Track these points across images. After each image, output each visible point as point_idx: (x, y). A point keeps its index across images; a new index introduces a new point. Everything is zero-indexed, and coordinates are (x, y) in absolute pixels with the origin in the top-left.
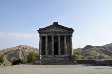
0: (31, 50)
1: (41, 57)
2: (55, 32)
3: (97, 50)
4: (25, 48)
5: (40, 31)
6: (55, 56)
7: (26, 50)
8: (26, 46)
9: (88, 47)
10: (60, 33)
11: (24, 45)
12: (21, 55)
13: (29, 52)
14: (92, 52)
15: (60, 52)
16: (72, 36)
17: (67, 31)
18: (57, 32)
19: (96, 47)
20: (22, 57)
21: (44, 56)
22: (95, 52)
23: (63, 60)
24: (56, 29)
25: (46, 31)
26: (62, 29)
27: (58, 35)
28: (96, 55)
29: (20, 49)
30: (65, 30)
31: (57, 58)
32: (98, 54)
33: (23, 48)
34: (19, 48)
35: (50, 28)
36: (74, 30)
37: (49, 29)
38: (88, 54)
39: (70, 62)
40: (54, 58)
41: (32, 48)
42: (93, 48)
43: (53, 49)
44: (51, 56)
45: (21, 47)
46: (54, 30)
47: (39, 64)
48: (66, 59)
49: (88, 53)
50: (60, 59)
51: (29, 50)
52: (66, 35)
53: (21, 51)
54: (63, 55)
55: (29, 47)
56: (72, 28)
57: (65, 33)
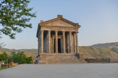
2: (60, 27)
10: (65, 28)
15: (65, 50)
16: (78, 32)
17: (73, 26)
18: (62, 27)
24: (61, 24)
25: (50, 24)
27: (62, 30)
30: (70, 26)
35: (53, 22)
36: (80, 26)
39: (78, 61)
43: (57, 47)
44: (55, 54)
47: (45, 63)
56: (78, 24)
57: (71, 29)
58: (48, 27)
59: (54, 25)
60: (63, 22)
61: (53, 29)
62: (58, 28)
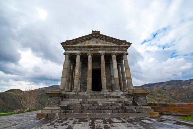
5: (67, 44)
10: (104, 48)
15: (105, 84)
16: (128, 54)
21: (71, 93)
24: (97, 43)
25: (79, 44)
27: (100, 52)
35: (85, 41)
37: (83, 43)
39: (135, 110)
43: (91, 80)
44: (86, 93)
46: (93, 44)
52: (116, 52)
57: (114, 49)
58: (75, 48)
59: (86, 45)
60: (101, 40)
61: (84, 51)
62: (92, 49)
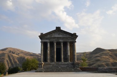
0: (20, 54)
1: (43, 64)
2: (58, 38)
3: (110, 55)
4: (12, 51)
5: (42, 37)
6: (58, 63)
7: (14, 55)
8: (14, 49)
9: (98, 51)
10: (63, 38)
11: (11, 48)
12: (7, 61)
13: (18, 57)
14: (104, 58)
15: (63, 59)
16: (76, 42)
17: (70, 37)
18: (60, 38)
19: (109, 50)
20: (8, 64)
21: (46, 63)
22: (107, 57)
23: (66, 67)
24: (59, 35)
25: (48, 36)
26: (65, 34)
27: (60, 41)
28: (109, 61)
29: (5, 54)
30: (68, 36)
31: (60, 65)
32: (111, 60)
33: (10, 52)
34: (5, 52)
35: (52, 33)
36: (77, 36)
37: (51, 35)
38: (98, 60)
39: (73, 70)
40: (57, 66)
41: (22, 52)
42: (104, 52)
43: (55, 56)
44: (53, 63)
45: (7, 50)
46: (57, 36)
47: (42, 72)
48: (69, 67)
49: (99, 58)
50: (62, 66)
51: (18, 54)
52: (69, 41)
53: (6, 55)
54: (66, 62)
55: (18, 50)
56: (76, 33)
57: (68, 39)
59: (53, 36)
60: (61, 33)
